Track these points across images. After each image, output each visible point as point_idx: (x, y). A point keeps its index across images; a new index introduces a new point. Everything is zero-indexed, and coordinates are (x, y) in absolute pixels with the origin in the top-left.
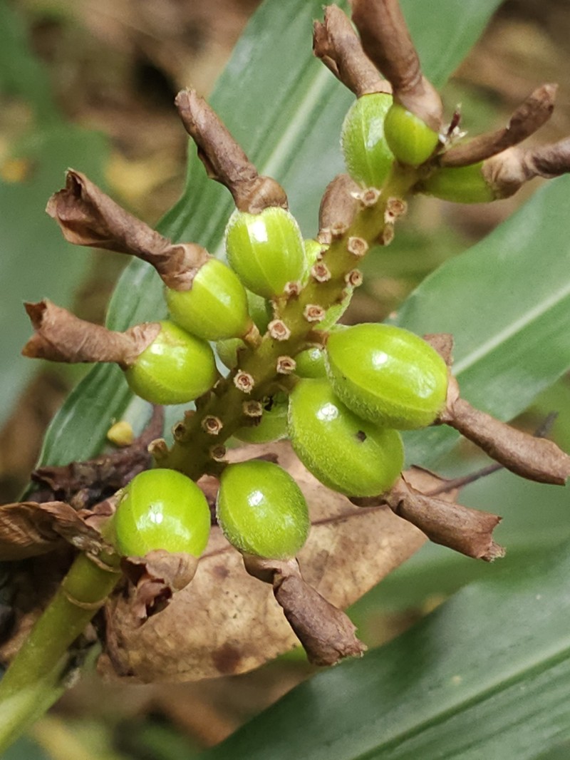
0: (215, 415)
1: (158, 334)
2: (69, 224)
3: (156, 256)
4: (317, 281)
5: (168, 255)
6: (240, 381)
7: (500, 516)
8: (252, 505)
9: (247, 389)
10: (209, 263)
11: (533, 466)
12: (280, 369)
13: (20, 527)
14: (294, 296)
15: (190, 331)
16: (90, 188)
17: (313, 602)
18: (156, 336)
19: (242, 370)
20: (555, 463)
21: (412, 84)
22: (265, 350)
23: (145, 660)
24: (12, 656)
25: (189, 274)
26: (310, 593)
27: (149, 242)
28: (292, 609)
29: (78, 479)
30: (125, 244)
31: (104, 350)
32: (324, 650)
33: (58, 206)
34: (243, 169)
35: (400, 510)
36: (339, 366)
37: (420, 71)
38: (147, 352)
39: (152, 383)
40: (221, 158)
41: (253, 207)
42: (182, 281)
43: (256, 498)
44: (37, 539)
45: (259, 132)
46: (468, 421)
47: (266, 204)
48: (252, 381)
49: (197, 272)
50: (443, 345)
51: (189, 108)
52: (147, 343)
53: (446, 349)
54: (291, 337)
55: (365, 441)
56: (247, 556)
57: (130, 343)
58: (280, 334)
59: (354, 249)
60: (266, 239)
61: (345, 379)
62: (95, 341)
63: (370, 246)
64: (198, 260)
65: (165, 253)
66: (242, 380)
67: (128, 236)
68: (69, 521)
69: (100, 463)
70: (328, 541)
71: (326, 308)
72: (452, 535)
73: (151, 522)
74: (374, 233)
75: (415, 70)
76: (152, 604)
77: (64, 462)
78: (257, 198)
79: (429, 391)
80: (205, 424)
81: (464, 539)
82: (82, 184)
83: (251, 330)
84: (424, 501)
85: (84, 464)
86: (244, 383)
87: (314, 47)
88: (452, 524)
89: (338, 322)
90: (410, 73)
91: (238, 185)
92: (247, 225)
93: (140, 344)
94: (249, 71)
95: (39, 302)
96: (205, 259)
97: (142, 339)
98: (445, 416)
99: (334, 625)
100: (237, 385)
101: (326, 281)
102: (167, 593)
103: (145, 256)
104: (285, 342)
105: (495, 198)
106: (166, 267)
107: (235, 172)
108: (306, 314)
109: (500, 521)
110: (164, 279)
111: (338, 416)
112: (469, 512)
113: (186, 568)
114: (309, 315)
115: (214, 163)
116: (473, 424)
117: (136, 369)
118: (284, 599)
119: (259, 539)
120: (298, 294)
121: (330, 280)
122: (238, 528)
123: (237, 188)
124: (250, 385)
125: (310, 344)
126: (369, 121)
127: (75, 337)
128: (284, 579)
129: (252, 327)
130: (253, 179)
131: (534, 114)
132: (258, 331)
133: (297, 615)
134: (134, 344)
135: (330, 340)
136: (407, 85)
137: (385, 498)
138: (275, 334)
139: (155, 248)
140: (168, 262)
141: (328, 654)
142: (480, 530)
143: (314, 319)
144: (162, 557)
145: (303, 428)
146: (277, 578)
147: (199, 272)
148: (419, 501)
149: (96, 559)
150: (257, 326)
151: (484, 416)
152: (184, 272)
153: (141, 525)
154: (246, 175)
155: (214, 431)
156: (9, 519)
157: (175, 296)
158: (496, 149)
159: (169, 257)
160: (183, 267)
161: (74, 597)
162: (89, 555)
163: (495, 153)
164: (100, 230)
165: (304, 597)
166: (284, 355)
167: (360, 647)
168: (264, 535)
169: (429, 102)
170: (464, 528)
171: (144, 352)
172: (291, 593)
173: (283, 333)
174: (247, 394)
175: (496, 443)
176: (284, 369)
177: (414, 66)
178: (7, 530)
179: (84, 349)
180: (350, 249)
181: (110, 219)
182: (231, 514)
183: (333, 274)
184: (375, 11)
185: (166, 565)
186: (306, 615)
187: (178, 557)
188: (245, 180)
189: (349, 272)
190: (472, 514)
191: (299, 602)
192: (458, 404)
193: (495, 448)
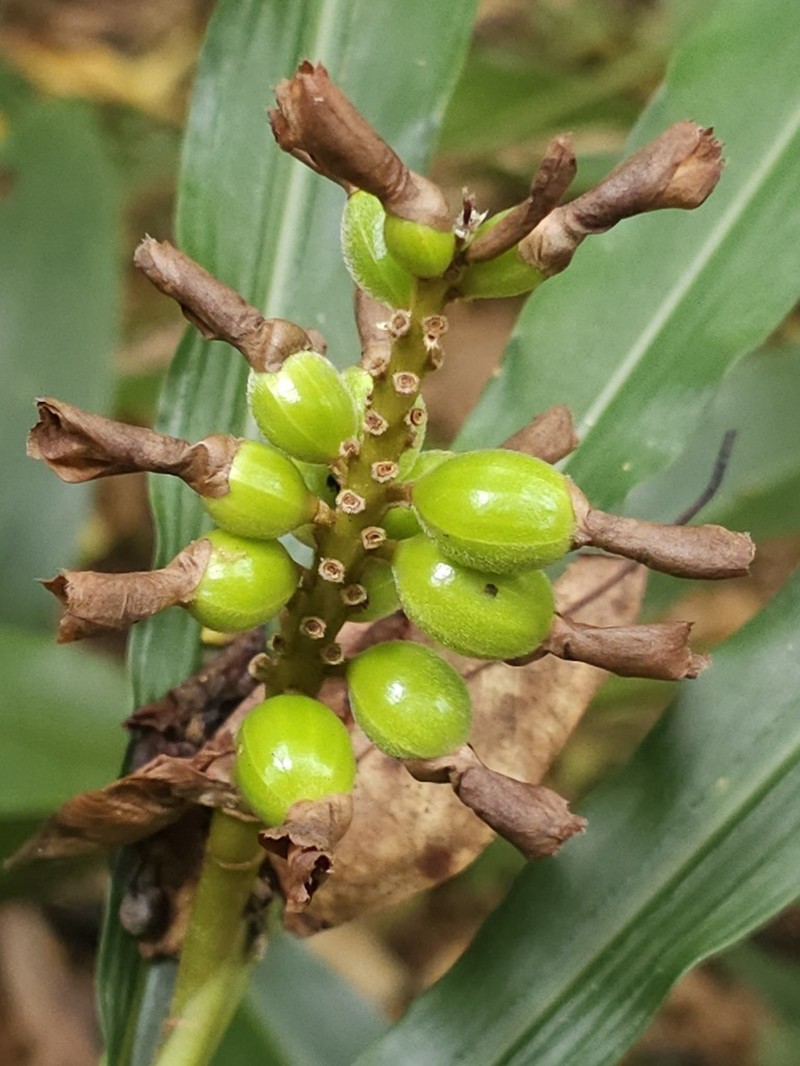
0: (314, 615)
1: (210, 554)
2: (60, 462)
3: (175, 466)
4: (372, 435)
5: (188, 459)
6: (328, 572)
7: (690, 621)
8: (392, 703)
9: (338, 578)
10: (241, 452)
11: (704, 565)
12: (368, 545)
13: (134, 804)
14: (354, 457)
15: (248, 535)
16: (68, 414)
17: (504, 790)
18: (209, 557)
19: (324, 557)
20: (728, 553)
21: (400, 188)
22: (342, 528)
23: (338, 897)
24: (180, 944)
25: (221, 475)
26: (498, 781)
27: (160, 452)
28: (483, 808)
29: (184, 707)
30: (134, 464)
31: (152, 601)
32: (538, 843)
33: (40, 444)
34: (243, 318)
35: (568, 654)
36: (435, 523)
37: (405, 171)
38: (205, 580)
39: (224, 614)
40: (213, 313)
41: (270, 364)
42: (217, 485)
43: (396, 692)
44: (158, 810)
45: (258, 191)
46: (611, 536)
47: (284, 354)
48: (340, 567)
49: (230, 469)
50: (559, 423)
51: (154, 265)
52: (201, 569)
53: (565, 426)
54: (367, 505)
55: (498, 595)
56: (409, 764)
57: (179, 577)
58: (353, 507)
59: (403, 387)
60: (299, 398)
61: (447, 536)
62: (137, 596)
63: (421, 377)
64: (226, 453)
65: (184, 459)
66: (328, 569)
67: (133, 454)
68: (188, 782)
69: (204, 679)
70: (507, 681)
71: (396, 460)
72: (640, 664)
73: (281, 772)
74: (420, 361)
75: (397, 172)
76: (310, 881)
77: (161, 691)
78: (271, 351)
79: (551, 519)
80: (304, 629)
81: (657, 664)
82: (59, 414)
83: (318, 509)
84: (593, 636)
85: (184, 686)
86: (332, 572)
87: (277, 140)
88: (636, 652)
89: (421, 451)
90: (394, 178)
91: (242, 340)
92: (270, 389)
93: (193, 573)
94: (221, 117)
95: (57, 576)
96: (235, 449)
97: (193, 567)
98: (582, 538)
99: (539, 810)
100: (326, 577)
101: (384, 433)
102: (324, 863)
103: (162, 469)
104: (362, 512)
105: (548, 277)
106: (192, 473)
107: (235, 325)
108: (375, 476)
109: (692, 627)
110: (194, 488)
111: (456, 576)
112: (651, 630)
113: (340, 811)
114: (379, 475)
115: (206, 322)
116: (617, 537)
117: (198, 604)
118: (469, 798)
119: (415, 740)
120: (357, 453)
121: (388, 429)
122: (386, 736)
123: (243, 344)
124: (339, 572)
125: (392, 504)
126: (368, 228)
127: (112, 601)
128: (461, 776)
129: (319, 505)
130: (260, 327)
131: (555, 176)
132: (326, 506)
133: (492, 813)
134: (185, 577)
135: (415, 493)
136: (394, 192)
137: (546, 648)
138: (346, 508)
139: (171, 456)
140: (191, 467)
141: (542, 845)
142: (672, 647)
143: (387, 478)
144: (307, 811)
145: (421, 603)
146: (453, 776)
147: (233, 467)
148: (588, 637)
149: (234, 813)
150: (325, 501)
151: (627, 523)
152: (214, 474)
153: (268, 779)
154: (248, 325)
155: (318, 634)
156: (117, 799)
157: (214, 504)
158: (526, 228)
159: (191, 461)
160: (211, 469)
161: (225, 860)
162: (225, 810)
163: (528, 232)
164: (98, 456)
165: (493, 788)
166: (366, 527)
167: (580, 824)
168: (419, 733)
169: (429, 199)
170: (652, 650)
171: (200, 582)
172: (476, 788)
173: (356, 504)
174: (340, 583)
175: (651, 552)
176: (373, 543)
177: (396, 167)
178: (119, 813)
179: (129, 610)
180: (399, 389)
181: (106, 441)
182: (373, 722)
183: (389, 422)
184: (325, 125)
185: (313, 819)
186: (502, 809)
187: (326, 803)
188: (251, 332)
189: (408, 412)
190: (656, 632)
191: (488, 797)
192: (591, 518)
193: (652, 558)
